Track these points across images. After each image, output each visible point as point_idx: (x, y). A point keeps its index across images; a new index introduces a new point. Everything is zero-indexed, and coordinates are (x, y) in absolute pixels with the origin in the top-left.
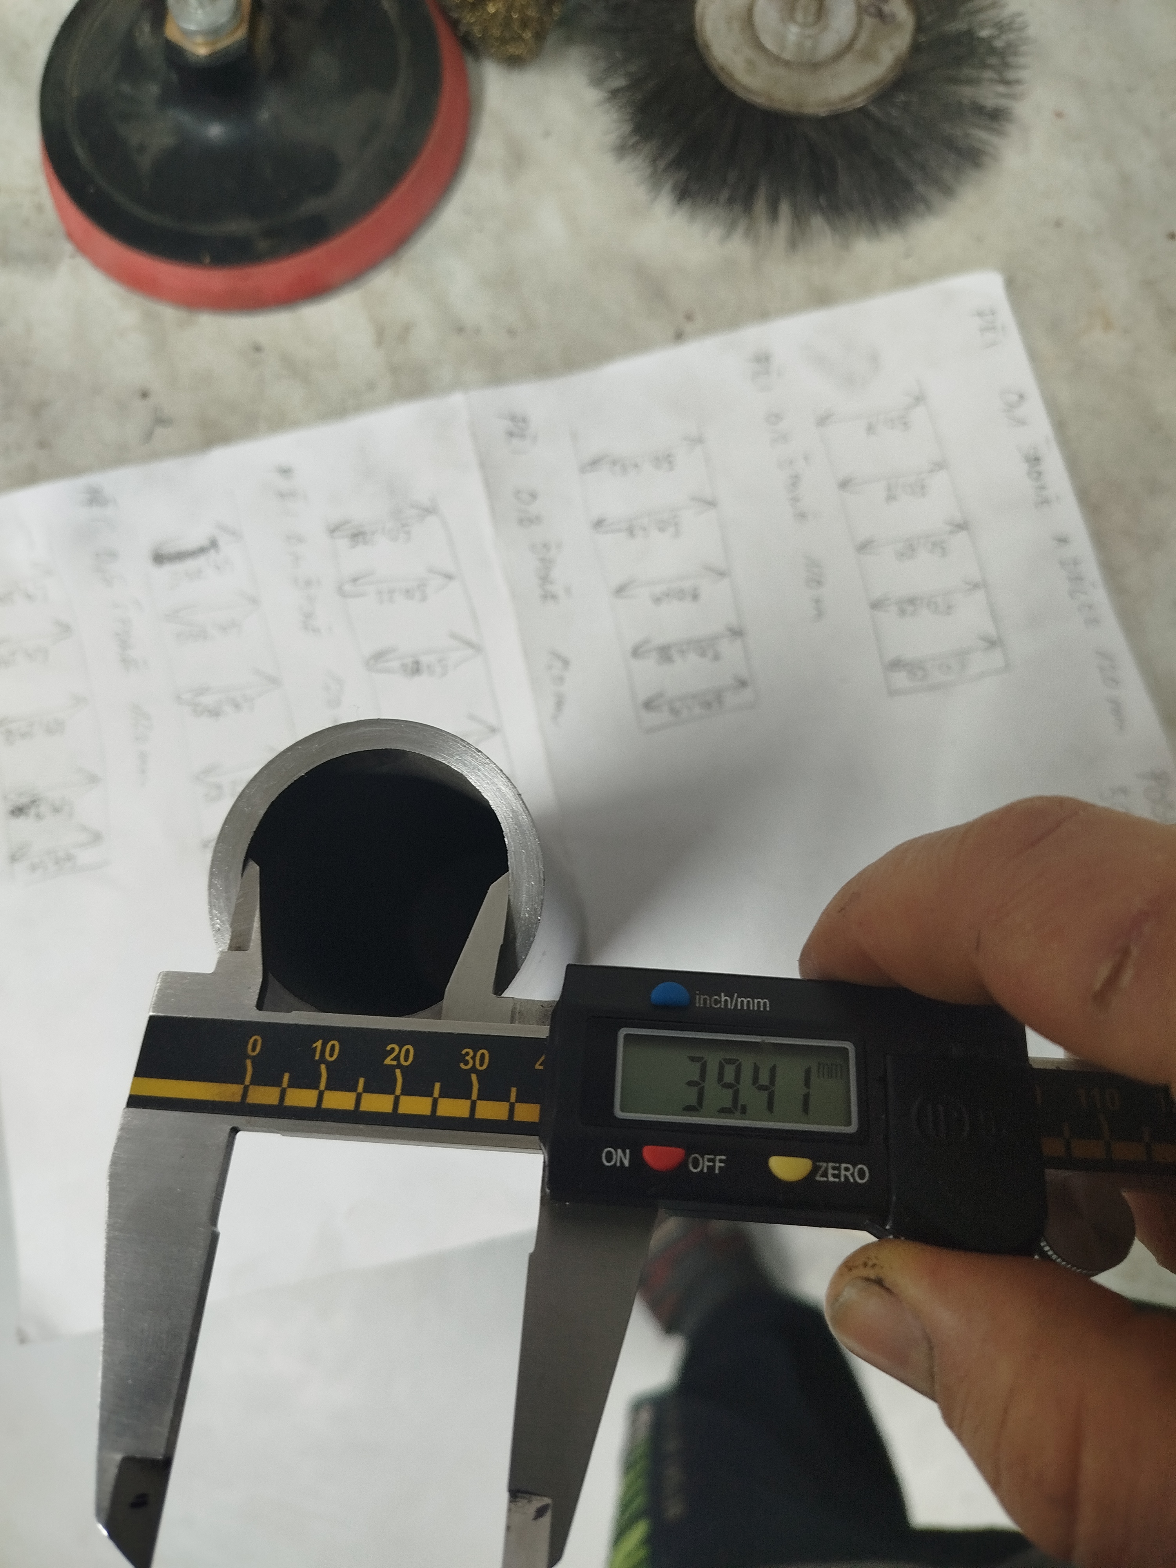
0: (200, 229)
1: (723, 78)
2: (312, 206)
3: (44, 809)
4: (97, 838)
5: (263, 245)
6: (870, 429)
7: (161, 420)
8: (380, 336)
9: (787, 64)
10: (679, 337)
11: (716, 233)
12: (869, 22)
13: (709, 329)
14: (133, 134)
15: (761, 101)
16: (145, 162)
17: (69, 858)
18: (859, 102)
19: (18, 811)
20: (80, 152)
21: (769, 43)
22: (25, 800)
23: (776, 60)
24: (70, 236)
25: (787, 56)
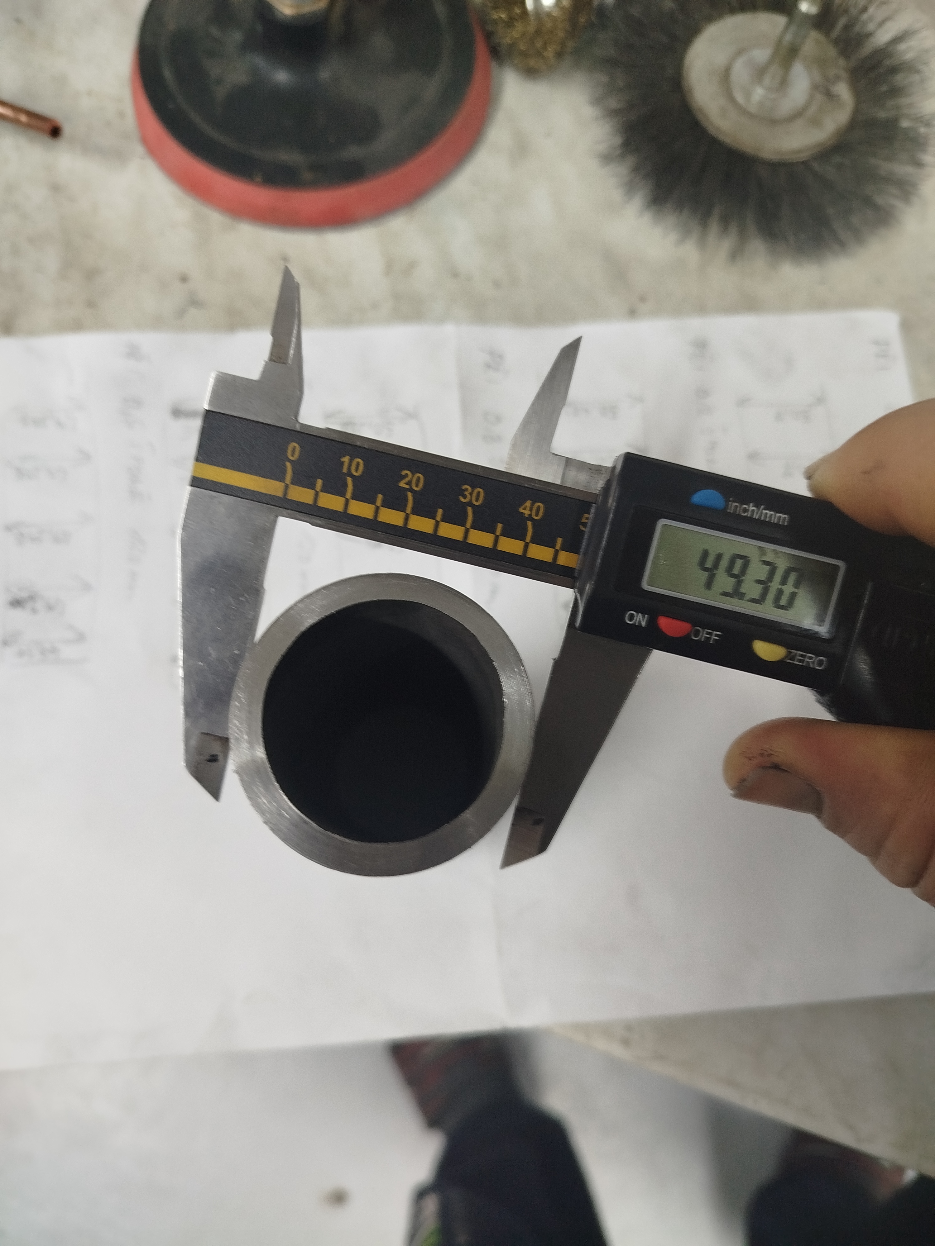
0: (257, 153)
1: (700, 118)
2: (353, 152)
3: (39, 605)
4: (81, 637)
5: (307, 176)
6: (779, 417)
7: (194, 302)
8: (389, 267)
9: (751, 116)
10: (632, 313)
11: (673, 237)
12: (819, 97)
13: (657, 312)
14: (214, 69)
15: (728, 140)
16: (220, 93)
17: (54, 650)
18: (803, 157)
19: (17, 603)
20: (167, 74)
21: (739, 98)
22: (24, 594)
23: (743, 111)
24: (145, 141)
25: (752, 109)
